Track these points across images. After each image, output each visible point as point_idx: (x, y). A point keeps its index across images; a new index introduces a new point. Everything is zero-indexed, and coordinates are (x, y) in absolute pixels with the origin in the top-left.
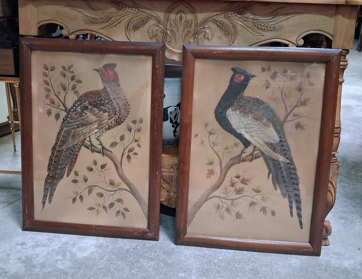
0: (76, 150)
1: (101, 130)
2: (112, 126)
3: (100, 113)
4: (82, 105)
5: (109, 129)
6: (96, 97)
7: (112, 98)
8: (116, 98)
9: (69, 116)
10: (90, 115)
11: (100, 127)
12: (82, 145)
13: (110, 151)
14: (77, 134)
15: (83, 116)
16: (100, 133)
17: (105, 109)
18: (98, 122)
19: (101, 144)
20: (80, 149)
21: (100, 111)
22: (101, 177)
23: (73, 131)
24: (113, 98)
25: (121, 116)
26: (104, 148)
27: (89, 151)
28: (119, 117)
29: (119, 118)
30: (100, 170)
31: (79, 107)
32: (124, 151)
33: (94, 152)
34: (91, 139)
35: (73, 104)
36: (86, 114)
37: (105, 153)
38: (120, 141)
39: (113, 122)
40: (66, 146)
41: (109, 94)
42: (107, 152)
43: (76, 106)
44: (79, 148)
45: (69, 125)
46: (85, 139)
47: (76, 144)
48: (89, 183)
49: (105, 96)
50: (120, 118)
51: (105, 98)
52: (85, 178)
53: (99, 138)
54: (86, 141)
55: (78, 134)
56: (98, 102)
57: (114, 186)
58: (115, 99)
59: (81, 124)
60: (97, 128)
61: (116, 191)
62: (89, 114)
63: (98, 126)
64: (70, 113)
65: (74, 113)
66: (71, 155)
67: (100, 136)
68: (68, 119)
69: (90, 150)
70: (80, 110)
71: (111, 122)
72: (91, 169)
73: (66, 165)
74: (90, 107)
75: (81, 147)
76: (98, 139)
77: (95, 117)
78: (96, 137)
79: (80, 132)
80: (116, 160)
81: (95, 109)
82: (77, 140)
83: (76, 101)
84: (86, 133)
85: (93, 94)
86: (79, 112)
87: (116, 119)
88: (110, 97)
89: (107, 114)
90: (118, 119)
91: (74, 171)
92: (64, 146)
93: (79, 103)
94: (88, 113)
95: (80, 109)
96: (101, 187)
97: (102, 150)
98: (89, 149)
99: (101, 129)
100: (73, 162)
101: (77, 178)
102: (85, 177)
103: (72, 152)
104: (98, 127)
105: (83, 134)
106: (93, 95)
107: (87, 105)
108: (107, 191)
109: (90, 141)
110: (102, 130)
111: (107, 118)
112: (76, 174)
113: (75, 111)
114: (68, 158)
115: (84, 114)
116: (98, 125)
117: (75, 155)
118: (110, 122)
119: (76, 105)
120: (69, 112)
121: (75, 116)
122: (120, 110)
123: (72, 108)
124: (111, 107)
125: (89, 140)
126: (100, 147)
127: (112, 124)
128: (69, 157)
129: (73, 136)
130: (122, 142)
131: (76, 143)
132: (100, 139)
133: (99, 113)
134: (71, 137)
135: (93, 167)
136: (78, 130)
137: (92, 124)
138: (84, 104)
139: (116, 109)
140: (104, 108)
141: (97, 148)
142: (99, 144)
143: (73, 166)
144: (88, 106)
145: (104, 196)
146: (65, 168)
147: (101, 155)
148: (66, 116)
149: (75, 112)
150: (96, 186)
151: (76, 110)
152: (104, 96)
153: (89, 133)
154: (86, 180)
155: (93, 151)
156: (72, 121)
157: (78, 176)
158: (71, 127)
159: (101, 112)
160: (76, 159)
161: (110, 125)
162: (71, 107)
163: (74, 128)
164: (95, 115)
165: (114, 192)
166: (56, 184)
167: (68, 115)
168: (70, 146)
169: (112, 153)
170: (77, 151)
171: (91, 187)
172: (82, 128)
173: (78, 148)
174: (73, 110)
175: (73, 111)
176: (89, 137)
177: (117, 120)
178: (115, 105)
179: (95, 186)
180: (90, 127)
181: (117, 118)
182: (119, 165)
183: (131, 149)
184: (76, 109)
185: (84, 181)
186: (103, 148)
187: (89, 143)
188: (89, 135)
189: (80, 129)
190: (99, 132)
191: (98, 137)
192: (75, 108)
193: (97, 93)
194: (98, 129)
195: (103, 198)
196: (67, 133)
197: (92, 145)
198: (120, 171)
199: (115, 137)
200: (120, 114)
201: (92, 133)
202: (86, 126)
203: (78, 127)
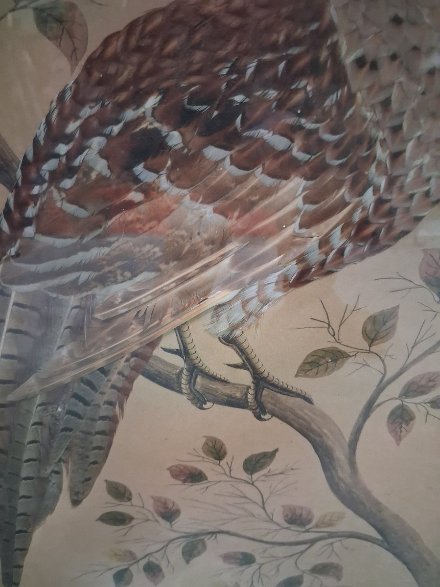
0: (106, 398)
1: (252, 291)
2: (322, 264)
3: (253, 182)
4: (116, 129)
5: (302, 279)
6: (222, 53)
7: (348, 60)
8: (384, 54)
9: (31, 212)
10: (178, 200)
11: (248, 276)
12: (137, 370)
13: (298, 395)
14: (98, 316)
15: (131, 205)
16: (244, 304)
17: (289, 150)
18: (232, 246)
19: (248, 363)
20: (125, 392)
21: (247, 163)
22: (243, 500)
23: (73, 300)
24: (360, 62)
25: (396, 199)
26: (265, 379)
27: (181, 401)
28: (380, 202)
29: (387, 206)
30: (244, 476)
31: (97, 143)
32: (380, 390)
33: (209, 405)
34: (188, 340)
35: (48, 117)
36: (148, 191)
37: (269, 406)
38: (365, 345)
39: (337, 240)
40: (42, 381)
41: (331, 29)
42: (283, 397)
43: (72, 135)
44: (120, 385)
45: (42, 267)
46: (153, 344)
47: (102, 370)
48: (184, 524)
49: (297, 42)
50: (392, 212)
51: (291, 61)
52: (166, 508)
53: (237, 333)
54: (158, 352)
55: (108, 321)
56: (239, 98)
57: (308, 527)
58: (374, 66)
59: (118, 258)
60: (227, 283)
61: (313, 542)
62: (175, 191)
63: (233, 271)
64: (36, 190)
65: (60, 190)
66: (80, 417)
67: (243, 321)
68: (29, 231)
69: (184, 398)
70: (101, 166)
71: (324, 242)
72: (195, 477)
73: (59, 461)
74: (175, 139)
75: (131, 380)
76: (229, 340)
77: (215, 211)
78: (223, 327)
79: (121, 309)
80: (325, 431)
81: (213, 153)
82: (104, 350)
83: (68, 95)
84: (157, 314)
85: (193, 31)
86: (101, 178)
87: (357, 217)
88: (334, 48)
89: (296, 184)
90: (371, 219)
91: (106, 481)
92: (32, 380)
93: (86, 112)
94: (164, 183)
95: (103, 154)
96: (244, 534)
97: (251, 391)
98: (180, 392)
99: (251, 283)
100: (94, 448)
101: (123, 508)
102: (165, 503)
103: (80, 407)
104: (236, 276)
105: (140, 318)
106: (198, 37)
107: (157, 125)
108: (270, 546)
109: (184, 352)
110: (261, 289)
111: (297, 211)
112: (119, 492)
113: (69, 171)
114: (68, 433)
115: (135, 196)
116: (234, 263)
117: (103, 418)
118: (314, 242)
119: (72, 127)
120: (28, 182)
121: (71, 208)
122: (396, 156)
123: (42, 153)
124: (333, 132)
125: (176, 346)
126: (245, 378)
127: (327, 254)
128: (70, 430)
129: (77, 331)
130: (373, 349)
131: (100, 363)
132: (241, 340)
133: (239, 181)
134: (61, 331)
135: (207, 466)
136: (101, 294)
137: (194, 255)
138: (130, 114)
139: (371, 144)
140: (280, 142)
141: (225, 382)
142: (238, 360)
143: (95, 463)
144: (165, 129)
145: (259, 560)
146: (57, 473)
147: (248, 414)
148: (7, 213)
149: (68, 183)
150: (221, 532)
151: (77, 162)
152: (290, 42)
153: (176, 314)
154: (169, 514)
155: (199, 400)
156: (59, 242)
157: (130, 500)
158: (57, 281)
159: (259, 177)
160: (110, 433)
161: (315, 256)
162: (36, 141)
163: (75, 287)
164: (215, 195)
165: (303, 547)
166: (25, 532)
167: (21, 205)
168: (66, 378)
169: (309, 400)
170: (111, 403)
171: (196, 535)
172: (129, 286)
173: (113, 387)
174: (51, 165)
175: (56, 177)
176: (179, 330)
177: (364, 223)
178: (369, 115)
179: (213, 533)
180: (185, 279)
181: (364, 209)
182: (340, 454)
183: (423, 382)
184: (70, 156)
185: (160, 519)
186: (260, 380)
187: (179, 362)
188: (179, 322)
189: (117, 290)
190: (238, 303)
191: (233, 328)
192: (62, 149)
193: (234, 22)
194: (232, 288)
195: (254, 567)
196: (35, 315)
197: (195, 370)
198: (343, 472)
199: (335, 324)
200: (391, 182)
201: (195, 310)
202: (158, 270)
203: (103, 281)
